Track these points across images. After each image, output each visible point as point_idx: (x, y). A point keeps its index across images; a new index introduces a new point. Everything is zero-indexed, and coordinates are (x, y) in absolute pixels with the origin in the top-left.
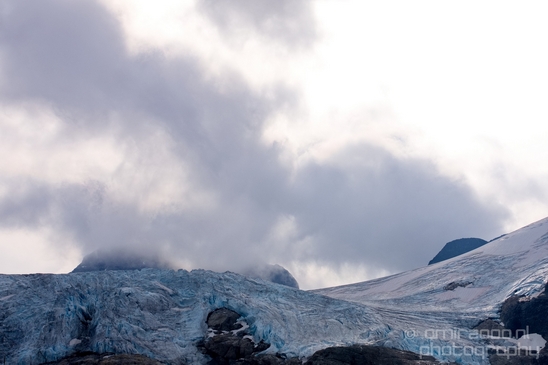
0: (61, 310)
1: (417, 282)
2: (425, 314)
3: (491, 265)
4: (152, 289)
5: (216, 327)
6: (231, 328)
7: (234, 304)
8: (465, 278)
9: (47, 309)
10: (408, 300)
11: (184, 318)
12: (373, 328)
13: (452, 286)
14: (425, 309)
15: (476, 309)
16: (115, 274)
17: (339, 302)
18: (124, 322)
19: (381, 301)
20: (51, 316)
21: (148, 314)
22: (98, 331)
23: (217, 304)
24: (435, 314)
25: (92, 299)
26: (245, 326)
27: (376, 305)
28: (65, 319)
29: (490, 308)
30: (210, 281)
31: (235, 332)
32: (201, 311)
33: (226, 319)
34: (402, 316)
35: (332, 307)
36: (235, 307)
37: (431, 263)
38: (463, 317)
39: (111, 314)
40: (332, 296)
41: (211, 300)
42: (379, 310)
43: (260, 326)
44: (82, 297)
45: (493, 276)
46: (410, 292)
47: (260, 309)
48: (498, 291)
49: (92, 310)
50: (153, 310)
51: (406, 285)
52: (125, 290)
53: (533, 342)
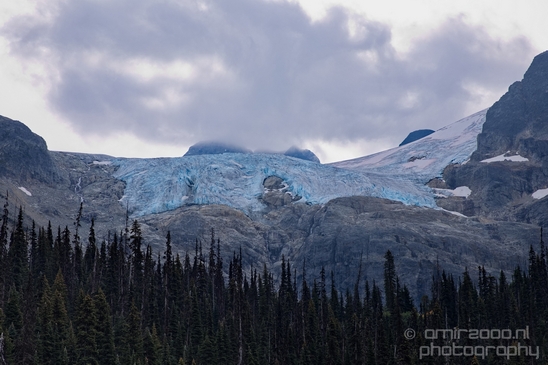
0: (175, 179)
1: (391, 157)
2: (396, 176)
3: (436, 144)
4: (230, 165)
5: (269, 187)
6: (278, 188)
7: (279, 173)
8: (422, 153)
9: (168, 179)
10: (386, 167)
11: (250, 182)
12: (365, 185)
14: (396, 173)
15: (428, 173)
16: (207, 156)
17: (344, 170)
18: (213, 185)
19: (369, 169)
20: (170, 182)
21: (227, 180)
22: (198, 191)
23: (269, 173)
24: (402, 176)
25: (194, 172)
26: (287, 186)
27: (366, 172)
28: (178, 184)
29: (436, 171)
30: (264, 159)
31: (281, 190)
32: (260, 178)
33: (274, 182)
35: (339, 174)
36: (280, 175)
37: (401, 145)
38: (419, 177)
39: (206, 181)
40: (339, 167)
41: (265, 171)
42: (368, 175)
43: (295, 185)
44: (188, 170)
45: (438, 152)
46: (387, 163)
47: (295, 175)
48: (441, 161)
49: (194, 178)
50: (231, 178)
51: (384, 159)
52: (214, 166)
53: (463, 192)
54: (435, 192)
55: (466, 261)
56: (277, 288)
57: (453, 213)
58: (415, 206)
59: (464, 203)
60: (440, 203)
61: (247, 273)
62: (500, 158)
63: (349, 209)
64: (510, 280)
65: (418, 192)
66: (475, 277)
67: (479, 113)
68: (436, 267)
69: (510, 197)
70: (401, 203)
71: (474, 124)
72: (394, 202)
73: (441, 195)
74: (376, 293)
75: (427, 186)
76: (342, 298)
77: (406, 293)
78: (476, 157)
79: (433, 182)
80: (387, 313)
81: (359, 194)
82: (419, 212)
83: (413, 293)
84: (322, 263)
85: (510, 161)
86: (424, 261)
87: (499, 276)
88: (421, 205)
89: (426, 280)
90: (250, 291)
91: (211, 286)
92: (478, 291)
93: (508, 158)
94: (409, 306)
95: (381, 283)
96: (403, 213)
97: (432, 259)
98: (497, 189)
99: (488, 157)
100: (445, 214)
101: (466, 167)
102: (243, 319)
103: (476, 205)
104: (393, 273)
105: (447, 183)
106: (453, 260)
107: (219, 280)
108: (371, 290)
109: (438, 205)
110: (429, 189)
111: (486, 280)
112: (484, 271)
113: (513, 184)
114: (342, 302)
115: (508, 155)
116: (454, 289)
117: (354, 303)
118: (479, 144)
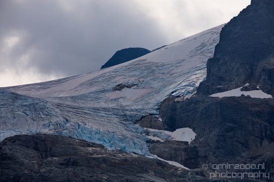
1: (91, 83)
2: (96, 110)
3: (152, 70)
8: (132, 80)
10: (83, 97)
12: (54, 120)
13: (120, 87)
14: (96, 106)
15: (140, 107)
17: (26, 98)
19: (61, 98)
24: (105, 109)
27: (57, 101)
29: (150, 106)
34: (77, 111)
35: (20, 102)
37: (103, 67)
38: (128, 113)
40: (19, 93)
42: (59, 105)
45: (154, 79)
46: (84, 91)
48: (158, 92)
53: (185, 135)
54: (148, 133)
57: (170, 163)
58: (121, 151)
59: (185, 150)
60: (154, 148)
62: (236, 93)
63: (32, 153)
65: (125, 132)
67: (211, 31)
69: (246, 146)
70: (102, 146)
71: (203, 45)
72: (93, 145)
73: (156, 139)
75: (137, 125)
78: (204, 89)
79: (145, 120)
81: (46, 131)
82: (126, 160)
85: (249, 97)
88: (128, 150)
93: (246, 93)
96: (104, 160)
98: (230, 134)
99: (220, 90)
100: (160, 163)
101: (190, 101)
103: (201, 154)
105: (164, 122)
109: (152, 151)
110: (140, 129)
113: (251, 128)
115: (246, 89)
118: (209, 72)
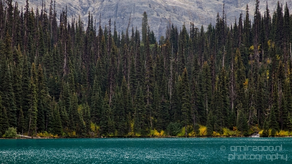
55: (184, 19)
56: (85, 29)
61: (70, 20)
64: (206, 30)
66: (188, 28)
68: (169, 22)
74: (137, 34)
76: (119, 36)
77: (153, 35)
80: (142, 44)
83: (156, 35)
84: (110, 17)
86: (163, 18)
87: (201, 28)
89: (164, 28)
90: (71, 30)
91: (50, 26)
92: (189, 35)
94: (154, 41)
95: (140, 29)
97: (167, 17)
102: (67, 44)
104: (147, 24)
106: (178, 19)
107: (55, 22)
108: (135, 32)
111: (194, 30)
112: (193, 25)
114: (119, 37)
116: (177, 33)
117: (126, 39)
